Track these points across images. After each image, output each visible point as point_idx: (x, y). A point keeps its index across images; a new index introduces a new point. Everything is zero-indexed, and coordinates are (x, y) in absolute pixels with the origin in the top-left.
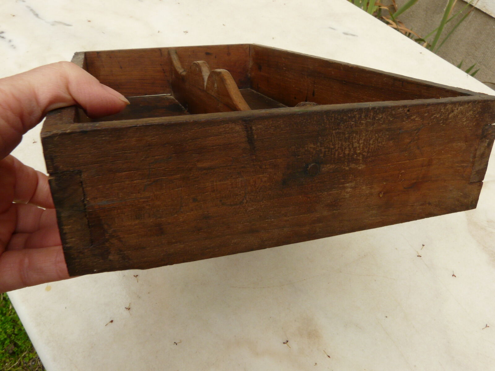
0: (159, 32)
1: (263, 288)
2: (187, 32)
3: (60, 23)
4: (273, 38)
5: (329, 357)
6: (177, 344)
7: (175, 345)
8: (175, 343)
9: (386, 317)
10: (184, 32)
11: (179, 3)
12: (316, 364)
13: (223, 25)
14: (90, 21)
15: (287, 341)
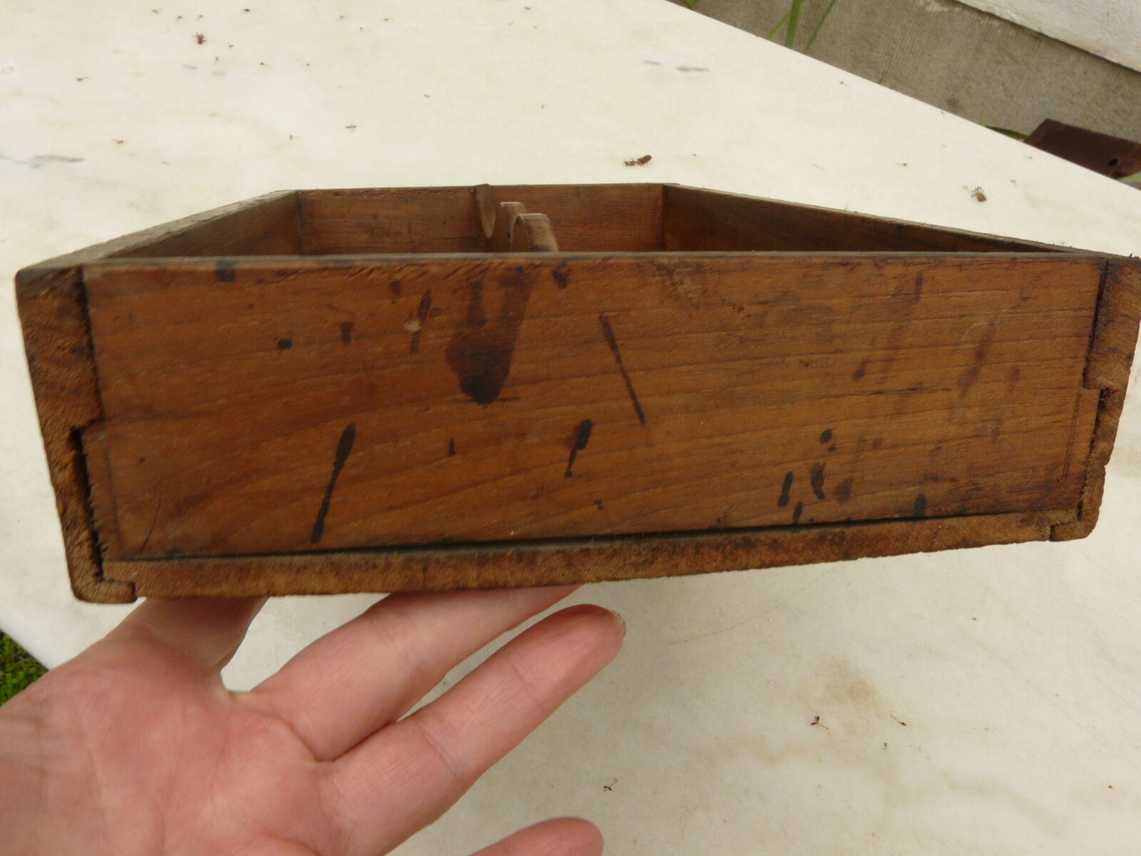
0: (291, 137)
1: (733, 627)
2: (354, 127)
3: (52, 158)
4: (543, 107)
5: (903, 724)
6: (610, 789)
7: (608, 790)
8: (605, 787)
9: (975, 619)
10: (348, 127)
11: (308, 65)
12: (886, 745)
13: (426, 96)
14: (121, 142)
15: (818, 718)
